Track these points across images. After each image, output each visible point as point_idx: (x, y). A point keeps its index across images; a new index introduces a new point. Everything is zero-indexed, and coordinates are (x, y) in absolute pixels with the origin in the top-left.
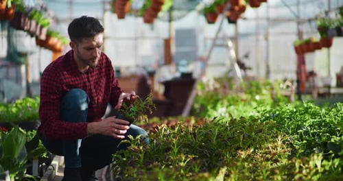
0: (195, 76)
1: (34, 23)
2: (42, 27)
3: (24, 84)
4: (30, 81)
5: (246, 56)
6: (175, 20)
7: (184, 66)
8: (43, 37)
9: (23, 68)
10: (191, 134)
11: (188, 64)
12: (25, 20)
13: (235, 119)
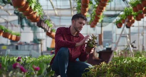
0: (112, 49)
1: (46, 25)
2: (49, 27)
3: (40, 52)
4: (43, 51)
5: (134, 42)
6: (103, 26)
7: (107, 45)
8: (49, 32)
9: (40, 45)
10: (115, 66)
11: (109, 45)
12: (43, 24)
13: (133, 61)
